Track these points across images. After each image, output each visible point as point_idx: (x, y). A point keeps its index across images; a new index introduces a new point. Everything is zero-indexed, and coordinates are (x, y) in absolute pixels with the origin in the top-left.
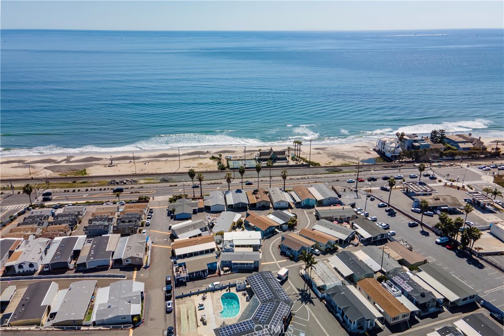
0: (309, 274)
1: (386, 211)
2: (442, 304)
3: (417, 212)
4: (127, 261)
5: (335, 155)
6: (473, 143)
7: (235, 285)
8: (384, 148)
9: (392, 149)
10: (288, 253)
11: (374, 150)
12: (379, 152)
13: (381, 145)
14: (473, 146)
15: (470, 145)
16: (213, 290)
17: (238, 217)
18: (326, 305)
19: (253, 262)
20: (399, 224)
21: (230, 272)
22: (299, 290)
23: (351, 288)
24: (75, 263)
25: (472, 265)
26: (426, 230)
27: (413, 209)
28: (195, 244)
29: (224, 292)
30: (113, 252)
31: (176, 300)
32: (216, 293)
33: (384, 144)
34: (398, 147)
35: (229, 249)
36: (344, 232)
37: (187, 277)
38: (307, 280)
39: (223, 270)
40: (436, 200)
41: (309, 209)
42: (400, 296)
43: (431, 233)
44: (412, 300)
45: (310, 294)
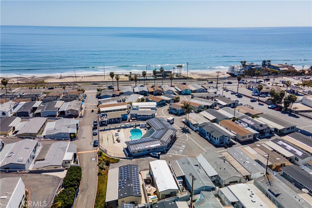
0: (188, 119)
1: (236, 96)
2: (273, 132)
3: (256, 96)
4: (68, 112)
5: (203, 75)
6: (288, 68)
7: (139, 125)
8: (233, 71)
9: (239, 70)
10: (174, 112)
11: (227, 73)
12: (230, 74)
13: (231, 69)
14: (288, 69)
15: (287, 69)
16: (125, 127)
17: (141, 97)
18: (199, 134)
19: (151, 114)
20: (244, 101)
21: (136, 120)
22: (181, 128)
23: (215, 124)
24: (33, 114)
25: (291, 117)
26: (261, 103)
27: (253, 94)
28: (113, 106)
29: (132, 128)
30: (59, 109)
31: (100, 132)
32: (127, 129)
33: (234, 68)
34: (242, 69)
35: (136, 108)
36: (210, 102)
37: (107, 121)
38: (186, 123)
39: (131, 119)
40: (267, 88)
41: (187, 95)
42: (247, 127)
43: (265, 104)
44: (254, 129)
45: (188, 129)
